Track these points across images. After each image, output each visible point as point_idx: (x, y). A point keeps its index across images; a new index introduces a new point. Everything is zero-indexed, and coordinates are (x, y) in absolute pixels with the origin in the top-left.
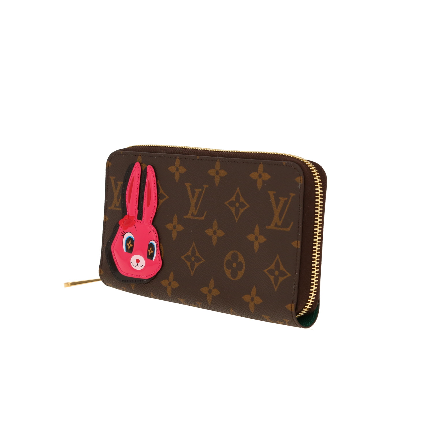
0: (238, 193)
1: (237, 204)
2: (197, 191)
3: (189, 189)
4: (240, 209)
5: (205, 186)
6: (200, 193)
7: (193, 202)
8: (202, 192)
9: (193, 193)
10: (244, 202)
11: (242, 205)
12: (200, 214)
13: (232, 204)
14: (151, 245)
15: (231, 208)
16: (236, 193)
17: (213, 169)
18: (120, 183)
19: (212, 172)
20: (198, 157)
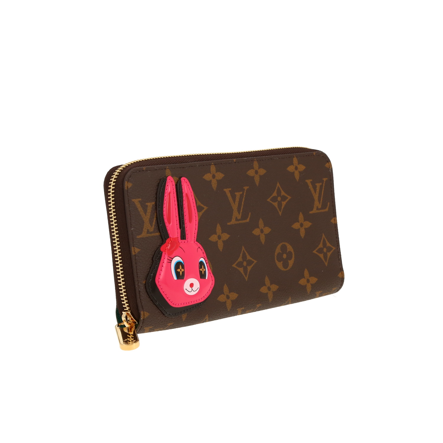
0: (278, 188)
1: (279, 199)
2: (238, 194)
3: (229, 195)
4: (282, 202)
5: (246, 188)
6: (241, 196)
7: (235, 207)
8: (243, 194)
9: (234, 197)
10: (286, 195)
11: (284, 198)
12: (244, 217)
13: (275, 199)
14: (201, 263)
15: (273, 203)
16: (277, 188)
17: (252, 170)
18: (150, 205)
19: (251, 173)
20: (235, 160)
